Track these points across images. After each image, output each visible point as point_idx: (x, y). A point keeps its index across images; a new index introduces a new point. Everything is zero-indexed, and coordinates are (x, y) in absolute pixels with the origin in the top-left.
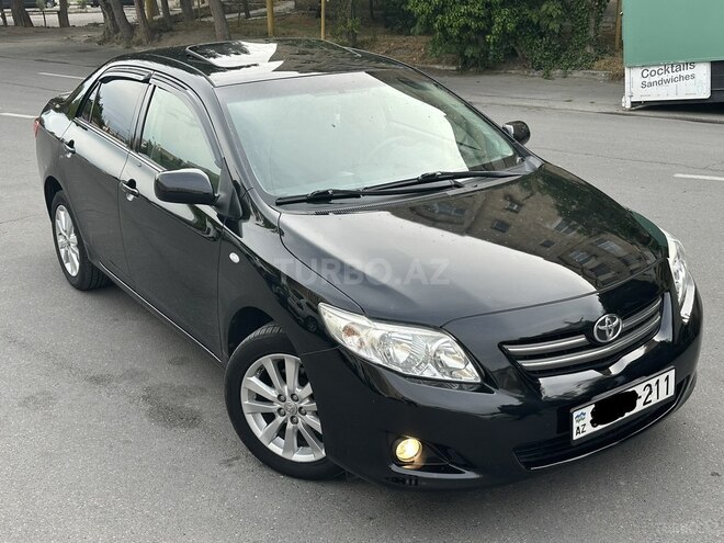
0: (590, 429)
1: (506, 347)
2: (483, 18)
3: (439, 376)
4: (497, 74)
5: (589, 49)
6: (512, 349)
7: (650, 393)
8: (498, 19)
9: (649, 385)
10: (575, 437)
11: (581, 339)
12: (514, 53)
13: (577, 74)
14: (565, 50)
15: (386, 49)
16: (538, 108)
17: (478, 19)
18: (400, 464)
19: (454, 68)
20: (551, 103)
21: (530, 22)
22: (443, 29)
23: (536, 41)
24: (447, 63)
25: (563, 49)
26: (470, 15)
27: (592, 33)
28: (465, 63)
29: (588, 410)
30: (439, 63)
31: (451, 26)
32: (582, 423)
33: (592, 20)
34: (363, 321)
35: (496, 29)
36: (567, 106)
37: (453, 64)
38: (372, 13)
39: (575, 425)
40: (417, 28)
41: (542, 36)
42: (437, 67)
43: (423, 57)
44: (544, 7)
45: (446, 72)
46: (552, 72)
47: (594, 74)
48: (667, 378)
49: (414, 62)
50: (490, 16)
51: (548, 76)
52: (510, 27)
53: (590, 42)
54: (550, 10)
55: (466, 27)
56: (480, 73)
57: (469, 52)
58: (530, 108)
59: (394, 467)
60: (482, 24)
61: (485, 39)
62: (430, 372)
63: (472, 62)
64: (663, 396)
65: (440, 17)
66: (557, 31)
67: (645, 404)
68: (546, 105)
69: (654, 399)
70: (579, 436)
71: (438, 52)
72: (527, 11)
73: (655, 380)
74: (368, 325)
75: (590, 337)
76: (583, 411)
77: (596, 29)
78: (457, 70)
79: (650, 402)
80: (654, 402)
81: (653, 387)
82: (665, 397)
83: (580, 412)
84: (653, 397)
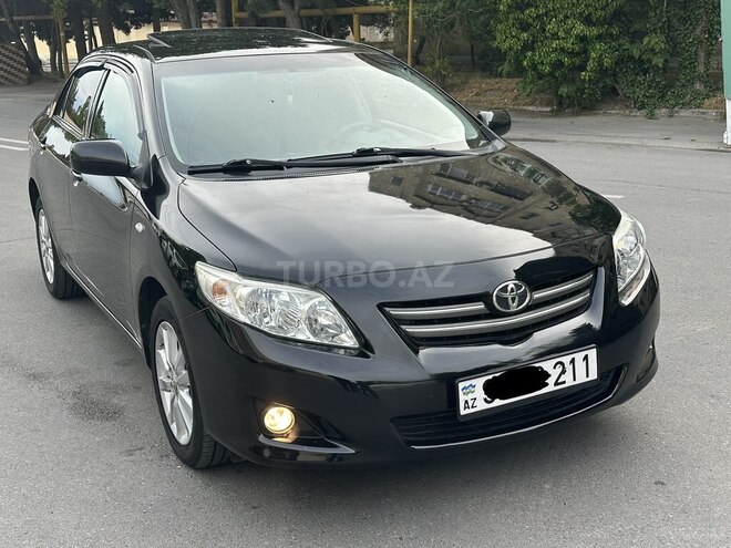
0: (481, 405)
1: (387, 309)
2: (578, 54)
3: (313, 339)
4: (595, 114)
5: (698, 86)
6: (394, 312)
7: (563, 372)
8: (593, 55)
9: (562, 363)
10: (463, 412)
11: (480, 306)
12: (614, 92)
13: (685, 113)
14: (671, 88)
15: (475, 91)
16: (629, 146)
17: (572, 54)
18: (270, 435)
19: (549, 109)
20: (645, 141)
21: (631, 58)
22: (534, 67)
23: (638, 78)
24: (541, 104)
25: (670, 86)
26: (562, 50)
27: (701, 69)
28: (560, 103)
29: (479, 382)
30: (532, 104)
31: (542, 63)
32: (471, 396)
33: (702, 54)
34: (233, 277)
35: (591, 65)
36: (663, 143)
37: (547, 105)
38: (473, 58)
39: (462, 398)
40: (506, 67)
41: (646, 72)
42: (530, 108)
43: (516, 98)
44: (646, 40)
45: (541, 114)
46: (657, 111)
47: (704, 113)
48: (586, 358)
49: (506, 104)
50: (586, 51)
51: (651, 116)
52: (607, 62)
53: (700, 78)
54: (653, 43)
55: (558, 64)
56: (577, 114)
57: (564, 90)
58: (618, 145)
59: (262, 438)
60: (577, 61)
61: (580, 75)
62: (304, 335)
63: (567, 101)
64: (581, 379)
65: (530, 54)
66: (661, 65)
67: (556, 384)
68: (639, 143)
69: (568, 380)
70: (468, 411)
71: (529, 90)
72: (627, 46)
73: (569, 358)
74: (237, 281)
75: (489, 304)
76: (473, 382)
77: (707, 64)
78: (551, 112)
79: (564, 382)
80: (569, 383)
81: (567, 366)
82: (585, 380)
83: (468, 383)
84: (568, 376)
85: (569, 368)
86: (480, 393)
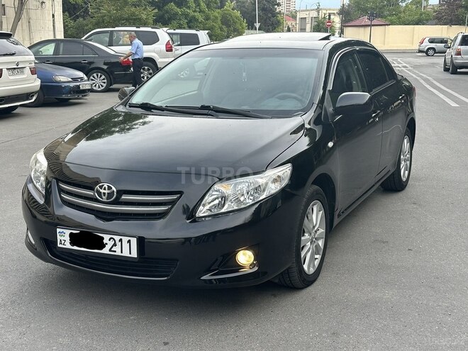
0: (68, 245)
7: (115, 245)
9: (114, 239)
10: (59, 245)
11: (92, 193)
32: (63, 238)
39: (59, 237)
64: (126, 253)
67: (110, 250)
69: (118, 251)
73: (118, 238)
79: (115, 251)
80: (118, 253)
81: (117, 242)
82: (128, 255)
83: (62, 230)
84: (117, 249)
85: (119, 244)
86: (67, 238)
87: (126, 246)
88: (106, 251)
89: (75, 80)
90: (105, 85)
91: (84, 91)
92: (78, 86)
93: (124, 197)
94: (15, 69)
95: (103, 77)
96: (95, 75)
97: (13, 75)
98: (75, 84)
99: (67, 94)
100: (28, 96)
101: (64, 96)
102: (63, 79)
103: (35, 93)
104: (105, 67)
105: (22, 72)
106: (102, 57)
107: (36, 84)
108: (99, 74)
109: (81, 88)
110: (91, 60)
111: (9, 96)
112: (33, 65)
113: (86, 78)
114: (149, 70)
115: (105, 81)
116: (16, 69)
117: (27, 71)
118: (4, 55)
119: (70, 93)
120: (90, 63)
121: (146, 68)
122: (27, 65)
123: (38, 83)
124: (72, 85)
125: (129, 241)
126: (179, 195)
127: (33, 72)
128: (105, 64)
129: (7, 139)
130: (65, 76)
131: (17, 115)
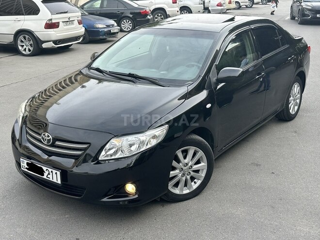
7: (49, 174)
9: (48, 170)
10: (22, 168)
29: (25, 161)
39: (21, 164)
79: (49, 178)
80: (51, 179)
81: (50, 172)
82: (56, 181)
83: (23, 160)
84: (50, 176)
85: (51, 174)
86: (26, 165)
87: (55, 175)
88: (45, 177)
89: (108, 26)
90: (131, 27)
91: (114, 33)
92: (110, 31)
93: (57, 143)
94: (67, 21)
95: (130, 22)
96: (125, 21)
97: (67, 25)
98: (108, 29)
99: (103, 35)
100: (77, 38)
101: (101, 37)
102: (100, 26)
103: (82, 36)
104: (131, 16)
105: (73, 24)
106: (129, 9)
107: (81, 30)
108: (127, 20)
109: (112, 31)
110: (122, 11)
111: (64, 39)
112: (80, 18)
113: (116, 24)
114: (161, 16)
115: (131, 25)
116: (69, 22)
117: (76, 22)
118: (61, 13)
119: (105, 35)
120: (122, 13)
121: (159, 14)
122: (76, 19)
123: (83, 30)
124: (106, 30)
125: (56, 173)
126: (88, 145)
127: (80, 23)
128: (131, 13)
129: (57, 69)
130: (102, 24)
131: (72, 50)
